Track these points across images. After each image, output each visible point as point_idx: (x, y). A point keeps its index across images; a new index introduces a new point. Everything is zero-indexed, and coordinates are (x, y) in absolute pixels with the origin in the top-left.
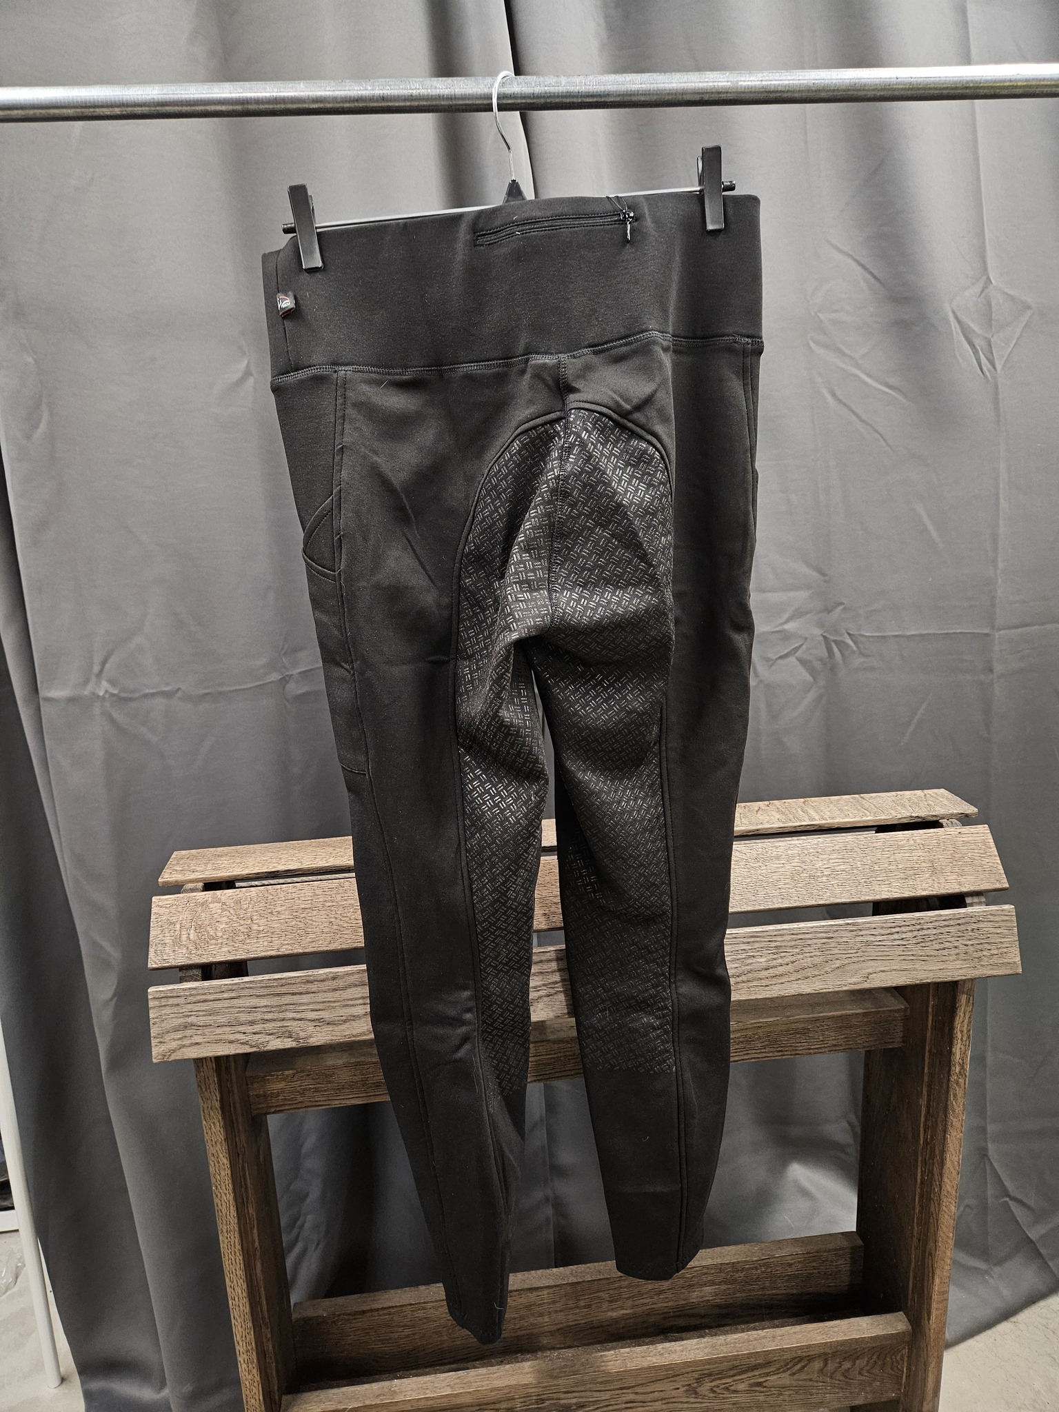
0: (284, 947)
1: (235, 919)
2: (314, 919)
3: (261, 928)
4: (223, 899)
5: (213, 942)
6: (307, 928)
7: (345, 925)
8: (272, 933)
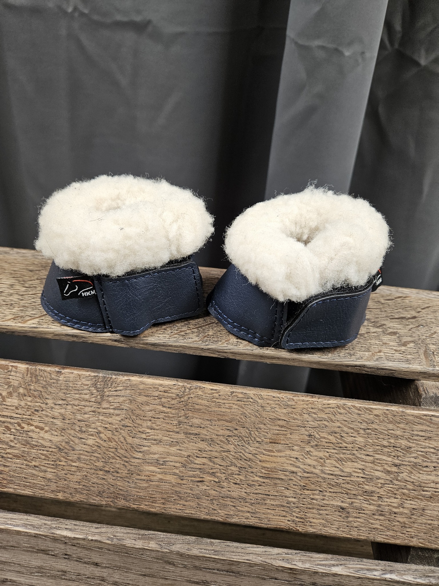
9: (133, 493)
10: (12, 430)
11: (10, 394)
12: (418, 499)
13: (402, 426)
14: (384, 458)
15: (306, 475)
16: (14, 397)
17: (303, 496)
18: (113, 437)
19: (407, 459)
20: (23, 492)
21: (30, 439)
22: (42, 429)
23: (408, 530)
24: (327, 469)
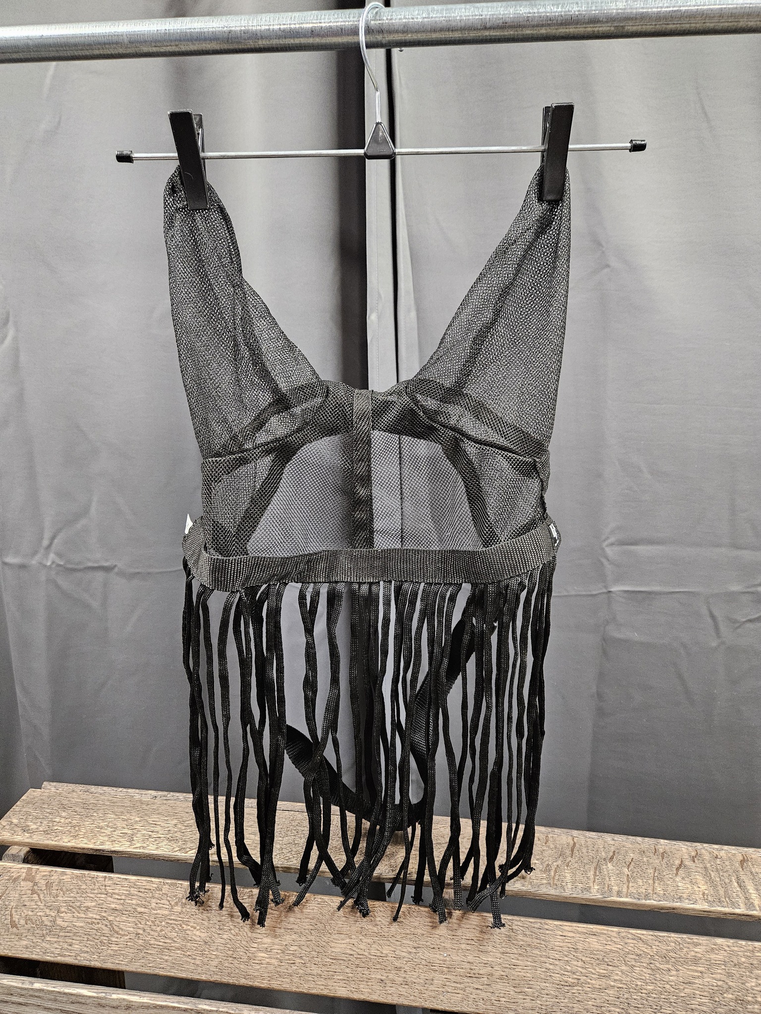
0: (82, 955)
1: (42, 905)
2: (121, 926)
3: (66, 924)
4: (38, 877)
5: (15, 929)
6: (112, 936)
7: (152, 942)
8: (75, 934)
9: (251, 973)
10: (176, 930)
11: (176, 904)
12: (429, 972)
13: (418, 919)
14: (408, 942)
15: (359, 956)
16: (179, 906)
17: (357, 972)
18: (240, 932)
19: (421, 943)
20: (180, 975)
21: (187, 936)
22: (195, 928)
23: (423, 995)
24: (373, 951)
